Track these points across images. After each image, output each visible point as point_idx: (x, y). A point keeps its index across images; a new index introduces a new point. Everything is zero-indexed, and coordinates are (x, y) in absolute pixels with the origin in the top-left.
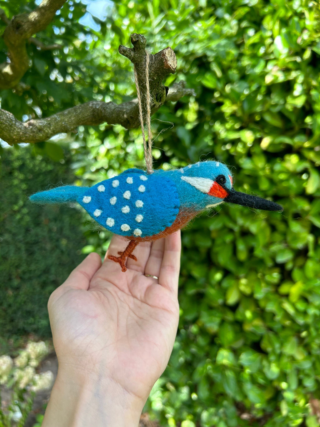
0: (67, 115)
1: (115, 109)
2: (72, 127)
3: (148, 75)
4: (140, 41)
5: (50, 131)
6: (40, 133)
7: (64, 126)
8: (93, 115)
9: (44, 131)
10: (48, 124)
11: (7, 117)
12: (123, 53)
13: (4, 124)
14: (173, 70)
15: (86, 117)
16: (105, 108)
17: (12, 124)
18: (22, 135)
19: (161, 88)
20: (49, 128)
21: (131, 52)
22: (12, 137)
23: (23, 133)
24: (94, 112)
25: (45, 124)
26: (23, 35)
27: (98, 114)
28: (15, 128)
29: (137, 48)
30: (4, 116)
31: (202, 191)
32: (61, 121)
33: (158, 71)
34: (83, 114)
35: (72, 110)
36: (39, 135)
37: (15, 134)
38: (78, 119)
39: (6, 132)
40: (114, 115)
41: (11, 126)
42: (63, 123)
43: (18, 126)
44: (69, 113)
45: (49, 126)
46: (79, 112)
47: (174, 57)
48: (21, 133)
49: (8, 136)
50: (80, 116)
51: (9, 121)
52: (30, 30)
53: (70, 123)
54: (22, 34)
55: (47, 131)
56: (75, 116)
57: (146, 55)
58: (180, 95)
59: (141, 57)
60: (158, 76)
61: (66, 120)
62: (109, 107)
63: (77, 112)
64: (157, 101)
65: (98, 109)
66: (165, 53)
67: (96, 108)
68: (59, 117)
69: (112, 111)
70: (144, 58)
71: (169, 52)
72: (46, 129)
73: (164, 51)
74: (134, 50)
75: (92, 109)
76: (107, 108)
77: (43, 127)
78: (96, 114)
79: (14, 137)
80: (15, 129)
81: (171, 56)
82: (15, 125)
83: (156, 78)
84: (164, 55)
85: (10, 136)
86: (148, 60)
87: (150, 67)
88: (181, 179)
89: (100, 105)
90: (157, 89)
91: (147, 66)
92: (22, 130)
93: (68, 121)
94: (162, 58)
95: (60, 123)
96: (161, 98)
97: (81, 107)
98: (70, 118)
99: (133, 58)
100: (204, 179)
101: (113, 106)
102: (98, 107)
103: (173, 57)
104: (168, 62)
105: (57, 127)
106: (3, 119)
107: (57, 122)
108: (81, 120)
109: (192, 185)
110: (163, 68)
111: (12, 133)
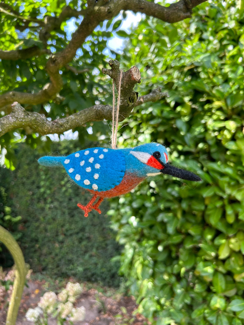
0: (79, 115)
1: (109, 109)
2: (83, 123)
3: (120, 85)
4: (114, 64)
5: (68, 126)
6: (61, 128)
7: (78, 122)
8: (96, 114)
9: (64, 126)
10: (67, 121)
11: (41, 118)
12: (104, 72)
13: (39, 122)
14: (137, 81)
15: (92, 116)
16: (103, 109)
17: (44, 123)
18: (50, 129)
19: (133, 93)
20: (68, 124)
21: (110, 71)
22: (44, 131)
23: (50, 128)
24: (97, 112)
25: (64, 122)
26: (58, 66)
27: (99, 113)
28: (46, 124)
29: (114, 69)
30: (39, 117)
31: (142, 161)
32: (75, 119)
33: (128, 82)
34: (90, 114)
35: (82, 112)
36: (61, 129)
37: (46, 128)
38: (86, 117)
39: (40, 127)
40: (108, 113)
41: (43, 124)
42: (77, 121)
43: (48, 123)
44: (81, 113)
45: (67, 122)
46: (87, 113)
47: (139, 72)
48: (49, 128)
49: (41, 130)
50: (88, 115)
51: (42, 120)
52: (62, 62)
53: (81, 120)
54: (56, 65)
55: (66, 126)
56: (84, 116)
57: (120, 72)
58: (158, 97)
59: (117, 74)
60: (129, 85)
61: (79, 118)
62: (105, 109)
63: (85, 113)
64: (130, 102)
65: (99, 110)
66: (132, 70)
67: (98, 109)
68: (74, 117)
69: (107, 111)
70: (119, 75)
71: (134, 70)
72: (65, 125)
73: (131, 69)
74: (112, 70)
75: (95, 111)
76: (104, 109)
77: (64, 123)
78: (98, 113)
79: (45, 131)
80: (45, 126)
81: (136, 72)
82: (46, 123)
83: (127, 87)
84: (131, 72)
85: (43, 130)
86: (121, 76)
87: (123, 80)
88: (129, 153)
89: (100, 108)
90: (130, 94)
91: (120, 80)
92: (50, 126)
93: (79, 119)
94: (130, 74)
95: (75, 121)
96: (133, 100)
97: (88, 110)
98: (81, 117)
99: (111, 75)
100: (144, 153)
101: (108, 107)
102: (99, 109)
103: (137, 73)
104: (134, 76)
105: (72, 123)
106: (39, 120)
107: (73, 120)
108: (88, 118)
109: (136, 157)
110: (131, 80)
111: (44, 128)
